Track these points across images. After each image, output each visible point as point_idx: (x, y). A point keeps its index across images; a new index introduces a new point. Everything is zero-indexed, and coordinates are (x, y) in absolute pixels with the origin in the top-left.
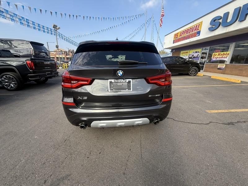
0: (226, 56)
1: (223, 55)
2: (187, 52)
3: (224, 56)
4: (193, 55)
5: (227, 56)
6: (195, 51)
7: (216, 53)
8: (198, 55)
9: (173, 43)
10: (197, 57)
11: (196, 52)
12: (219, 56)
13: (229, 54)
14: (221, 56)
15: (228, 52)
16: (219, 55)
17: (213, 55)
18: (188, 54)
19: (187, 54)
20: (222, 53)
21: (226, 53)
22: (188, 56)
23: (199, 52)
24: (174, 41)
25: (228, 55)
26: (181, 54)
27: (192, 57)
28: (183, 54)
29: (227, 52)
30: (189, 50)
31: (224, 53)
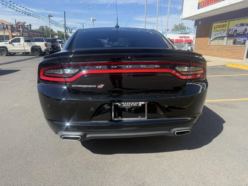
2: (223, 26)
4: (236, 31)
6: (239, 22)
8: (246, 29)
9: (199, 8)
10: (244, 34)
11: (242, 25)
18: (226, 28)
19: (224, 28)
22: (226, 32)
23: (247, 25)
24: (199, 4)
26: (213, 29)
27: (235, 35)
28: (217, 29)
30: (228, 21)
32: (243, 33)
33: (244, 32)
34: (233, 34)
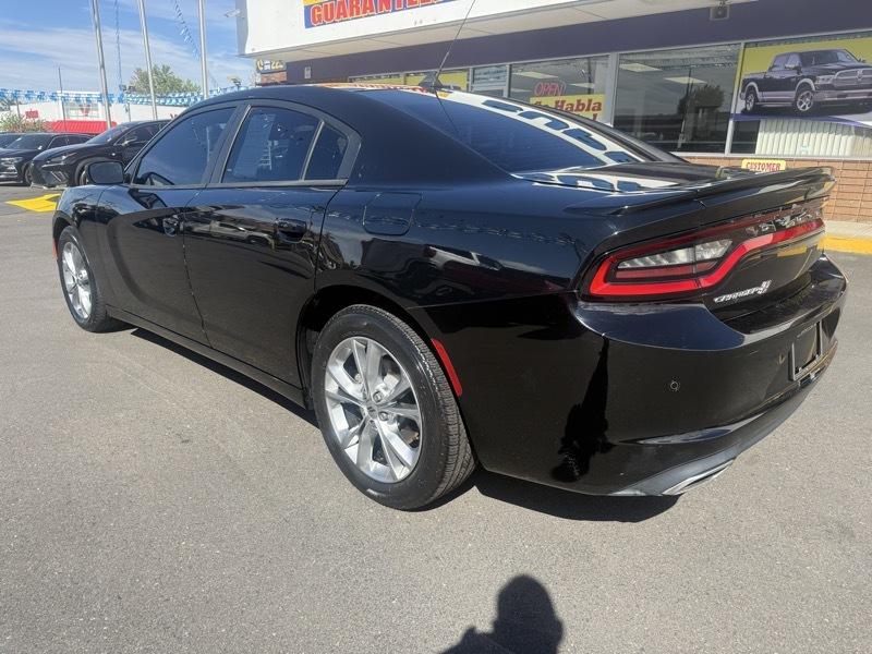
0: (590, 115)
1: (577, 109)
5: (595, 115)
7: (544, 100)
9: (308, 25)
13: (600, 104)
15: (596, 98)
16: (559, 107)
20: (573, 99)
21: (590, 101)
24: (307, 9)
25: (599, 109)
29: (590, 97)
30: (402, 74)
31: (579, 101)
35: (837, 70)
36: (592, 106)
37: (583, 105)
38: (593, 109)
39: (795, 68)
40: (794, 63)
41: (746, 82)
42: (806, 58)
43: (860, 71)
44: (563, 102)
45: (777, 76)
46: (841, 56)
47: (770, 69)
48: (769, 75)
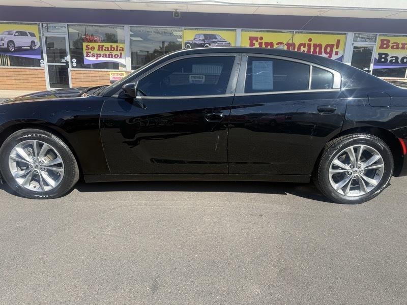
0: (118, 53)
1: (111, 50)
3: (114, 53)
4: (12, 42)
5: (121, 54)
6: (16, 27)
7: (92, 45)
8: (33, 42)
10: (31, 49)
11: (23, 34)
12: (102, 53)
13: (123, 48)
14: (107, 53)
16: (100, 48)
17: (84, 48)
20: (108, 45)
21: (117, 47)
23: (32, 35)
25: (123, 50)
27: (12, 49)
29: (117, 44)
31: (111, 46)
32: (29, 48)
33: (31, 47)
34: (6, 46)
35: (217, 42)
36: (119, 49)
37: (114, 48)
38: (120, 50)
39: (203, 40)
40: (202, 38)
41: (186, 44)
42: (206, 36)
43: (224, 43)
44: (103, 46)
45: (197, 42)
46: (217, 37)
47: (194, 39)
48: (194, 42)
